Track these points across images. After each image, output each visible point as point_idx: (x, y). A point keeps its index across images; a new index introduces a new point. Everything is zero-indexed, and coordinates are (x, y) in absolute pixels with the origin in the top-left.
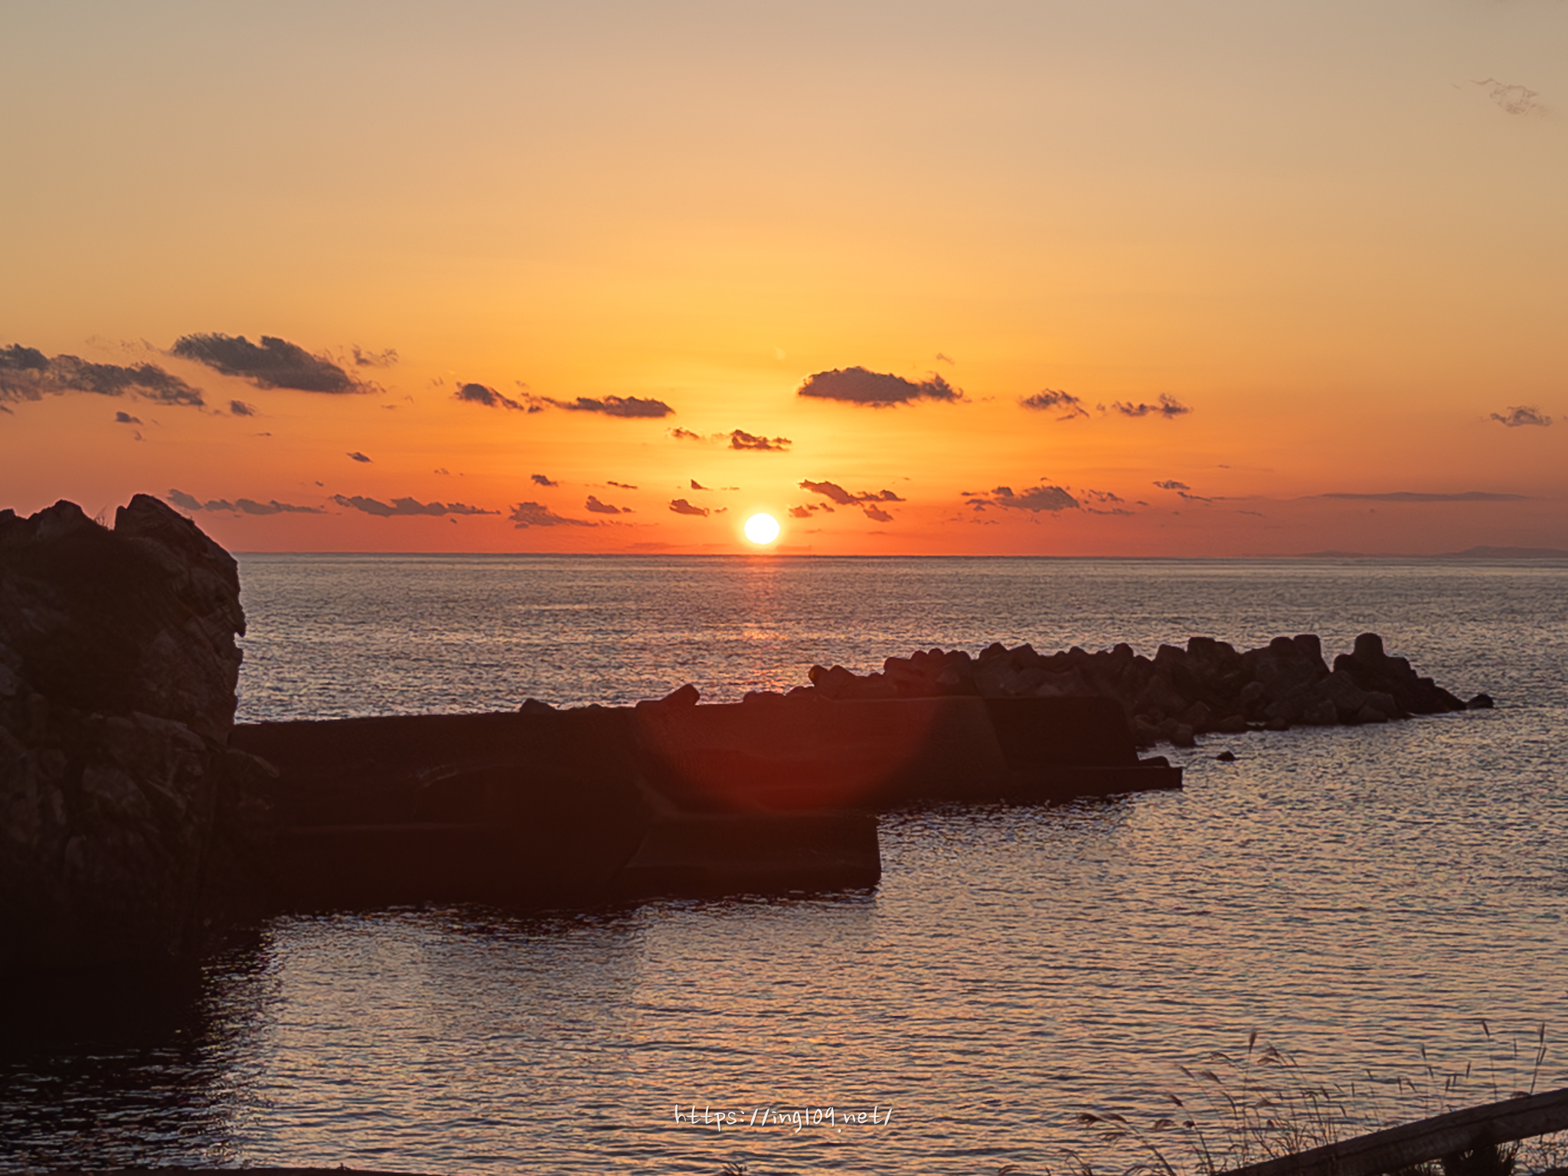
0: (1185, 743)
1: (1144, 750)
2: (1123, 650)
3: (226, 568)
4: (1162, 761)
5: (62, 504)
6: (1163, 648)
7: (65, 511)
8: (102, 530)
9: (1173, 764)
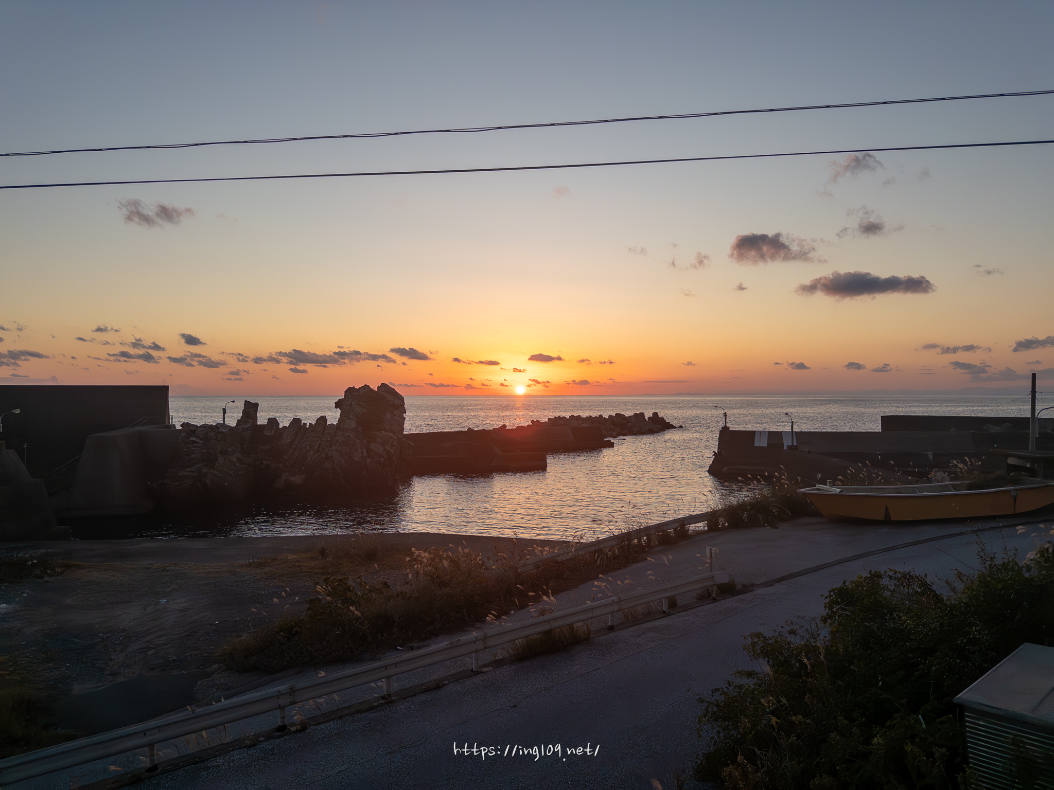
0: (615, 437)
1: (605, 438)
2: (601, 416)
3: (402, 399)
4: (610, 441)
5: (365, 385)
6: (610, 415)
7: (366, 387)
8: (374, 391)
9: (612, 441)
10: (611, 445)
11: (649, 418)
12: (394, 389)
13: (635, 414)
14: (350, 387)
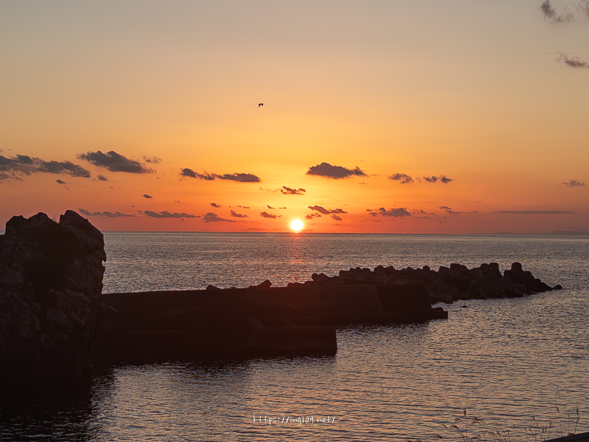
2: (426, 268)
3: (99, 237)
4: (441, 309)
5: (40, 214)
6: (441, 267)
7: (41, 216)
8: (55, 223)
9: (444, 310)
10: (443, 316)
11: (506, 272)
12: (87, 220)
13: (484, 266)
14: (14, 217)
